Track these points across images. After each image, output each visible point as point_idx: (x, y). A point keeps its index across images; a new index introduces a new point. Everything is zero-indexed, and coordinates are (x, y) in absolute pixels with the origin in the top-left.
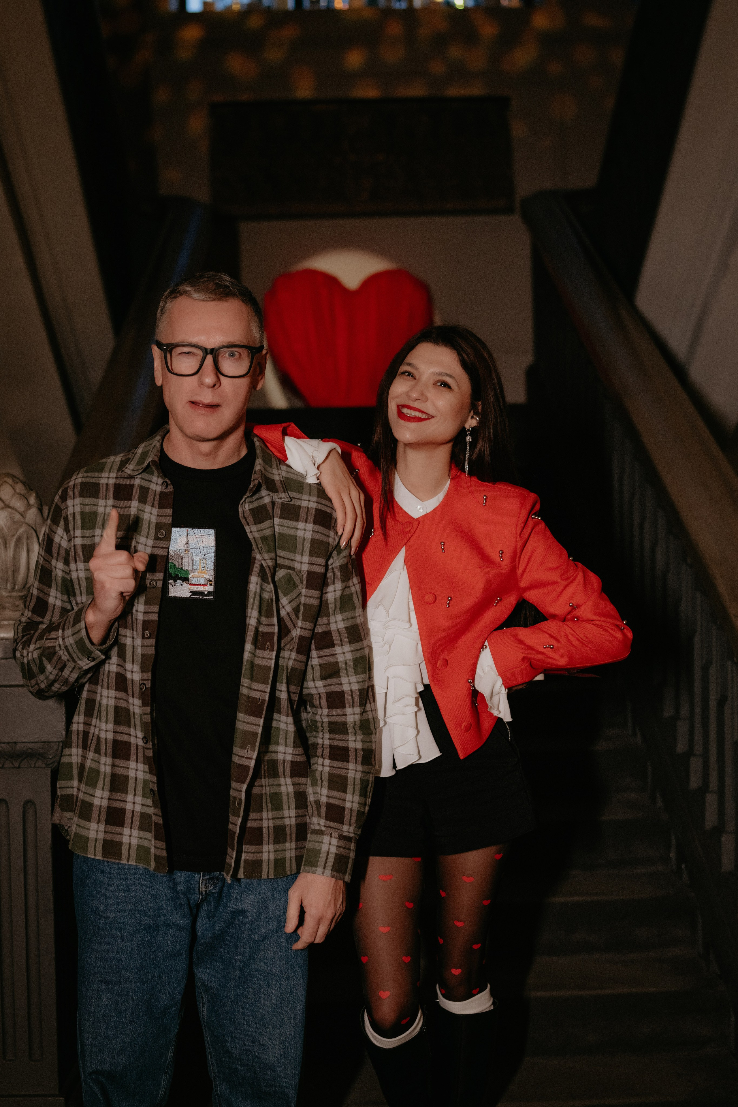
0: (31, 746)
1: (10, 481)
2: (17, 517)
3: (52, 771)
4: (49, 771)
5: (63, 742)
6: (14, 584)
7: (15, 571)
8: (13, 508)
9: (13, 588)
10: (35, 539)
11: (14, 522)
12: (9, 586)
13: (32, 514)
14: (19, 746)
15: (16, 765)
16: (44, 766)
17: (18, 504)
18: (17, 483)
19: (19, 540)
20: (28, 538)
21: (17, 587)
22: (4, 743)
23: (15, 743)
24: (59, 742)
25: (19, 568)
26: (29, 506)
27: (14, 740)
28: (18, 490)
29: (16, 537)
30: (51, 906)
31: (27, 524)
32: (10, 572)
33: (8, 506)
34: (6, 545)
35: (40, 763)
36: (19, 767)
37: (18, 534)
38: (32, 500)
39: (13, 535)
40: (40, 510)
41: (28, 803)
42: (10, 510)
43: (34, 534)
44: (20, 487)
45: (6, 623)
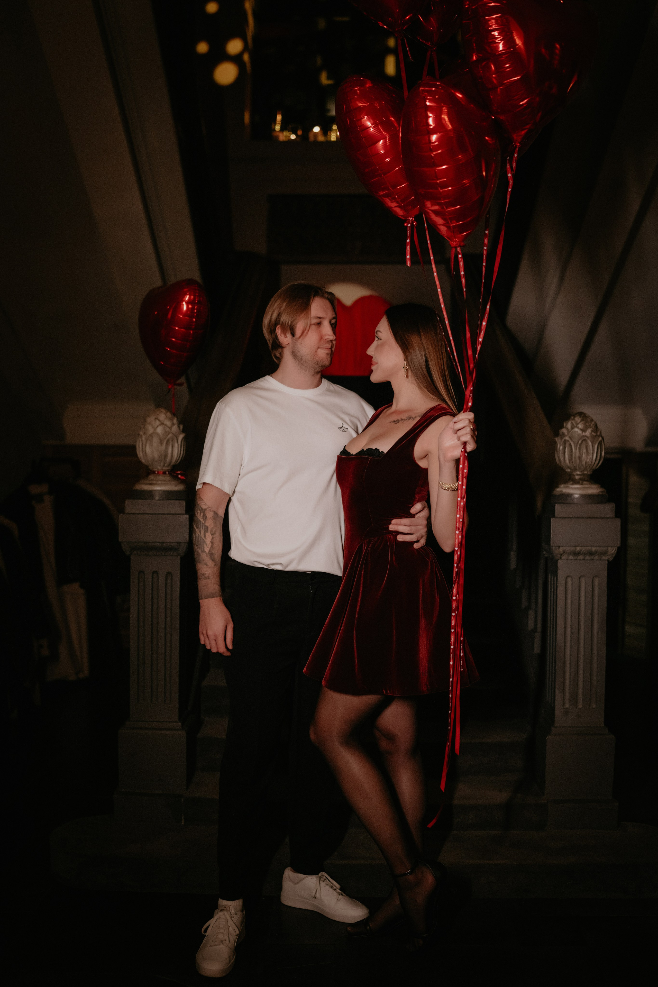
0: (171, 544)
1: (164, 411)
2: (168, 429)
3: (181, 558)
4: (179, 558)
5: (187, 543)
6: (165, 463)
7: (166, 456)
8: (166, 425)
9: (164, 466)
10: (176, 441)
11: (166, 432)
12: (162, 464)
13: (175, 428)
14: (165, 544)
15: (163, 554)
16: (176, 554)
17: (168, 423)
18: (167, 412)
19: (168, 441)
20: (172, 440)
21: (166, 465)
22: (158, 542)
23: (163, 543)
24: (185, 543)
25: (167, 455)
26: (173, 424)
27: (163, 541)
28: (168, 416)
29: (166, 440)
30: (178, 625)
31: (173, 434)
32: (163, 457)
33: (162, 424)
34: (161, 443)
35: (175, 554)
36: (164, 555)
37: (168, 438)
38: (175, 421)
39: (165, 439)
40: (179, 426)
41: (169, 574)
42: (164, 426)
43: (175, 438)
44: (169, 414)
45: (160, 482)
